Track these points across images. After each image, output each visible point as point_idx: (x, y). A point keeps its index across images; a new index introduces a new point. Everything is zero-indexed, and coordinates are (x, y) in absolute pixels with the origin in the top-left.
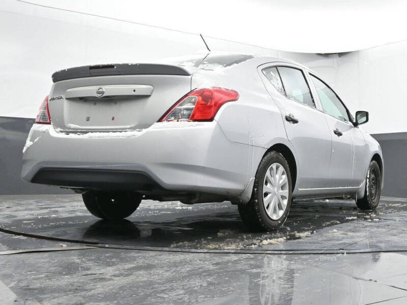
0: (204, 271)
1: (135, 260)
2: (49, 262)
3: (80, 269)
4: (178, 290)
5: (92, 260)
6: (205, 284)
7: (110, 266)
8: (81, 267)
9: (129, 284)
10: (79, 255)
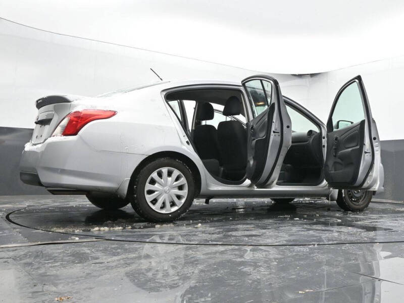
0: (195, 261)
1: (136, 251)
2: (63, 252)
3: (90, 259)
4: (173, 277)
5: (101, 250)
6: (196, 271)
7: (115, 255)
8: (91, 257)
9: (132, 271)
10: (89, 246)
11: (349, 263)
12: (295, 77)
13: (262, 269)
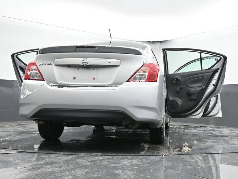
0: (84, 166)
1: (44, 159)
3: (13, 165)
4: (68, 176)
5: (20, 159)
6: (84, 173)
7: (30, 162)
8: (14, 163)
9: (41, 173)
10: (12, 157)
11: (186, 167)
12: (150, 43)
13: (128, 172)
